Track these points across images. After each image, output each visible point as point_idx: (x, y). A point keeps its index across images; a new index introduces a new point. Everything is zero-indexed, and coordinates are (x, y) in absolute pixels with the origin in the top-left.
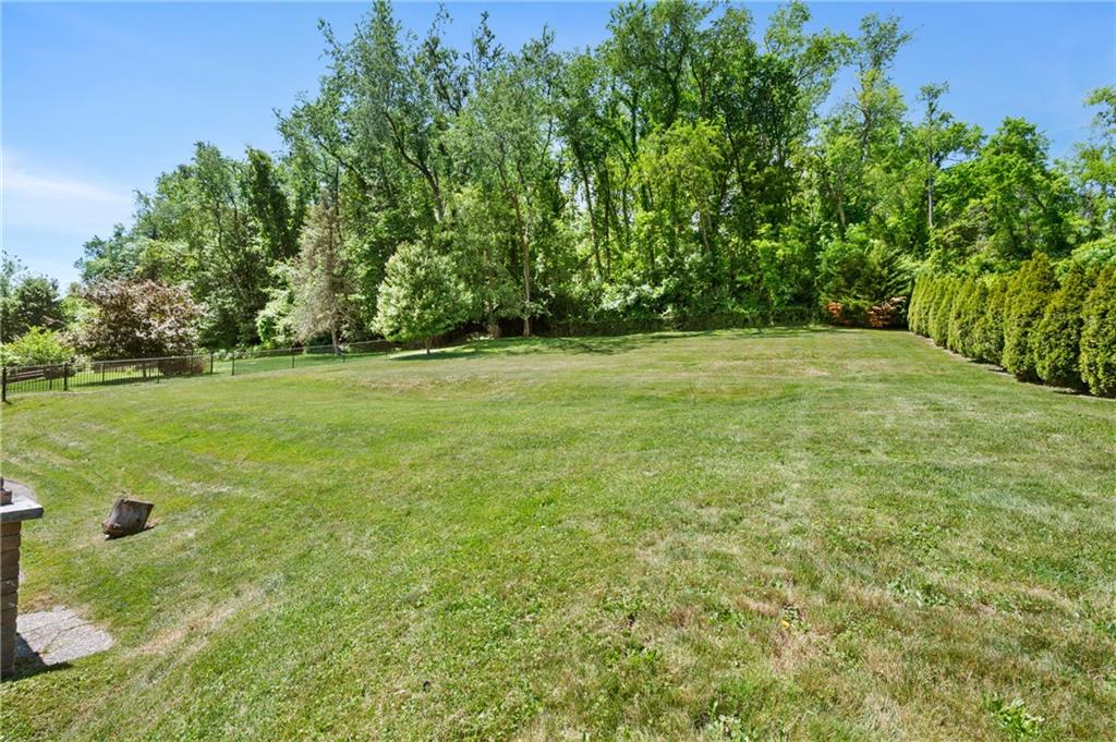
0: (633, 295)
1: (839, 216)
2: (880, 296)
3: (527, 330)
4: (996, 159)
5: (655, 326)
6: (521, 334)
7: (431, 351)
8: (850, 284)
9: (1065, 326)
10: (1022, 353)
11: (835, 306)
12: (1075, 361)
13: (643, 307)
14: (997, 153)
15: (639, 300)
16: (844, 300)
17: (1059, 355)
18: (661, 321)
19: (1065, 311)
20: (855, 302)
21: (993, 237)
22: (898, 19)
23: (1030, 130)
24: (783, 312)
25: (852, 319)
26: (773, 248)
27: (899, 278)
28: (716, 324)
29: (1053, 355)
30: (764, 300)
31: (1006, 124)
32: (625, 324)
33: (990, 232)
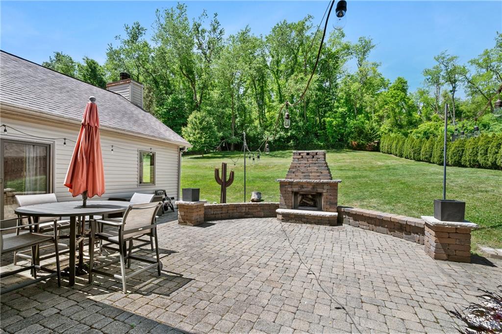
0: (278, 136)
1: (354, 111)
2: (371, 140)
3: (232, 148)
4: (394, 92)
5: (286, 148)
6: (230, 149)
7: (204, 155)
8: (359, 136)
9: (458, 151)
10: (441, 158)
11: (354, 143)
12: (460, 159)
13: (282, 141)
14: (394, 90)
15: (280, 138)
16: (358, 141)
17: (456, 158)
18: (288, 146)
19: (459, 147)
20: (362, 141)
21: (389, 119)
22: (372, 39)
23: (406, 83)
24: (334, 144)
25: (360, 148)
26: (332, 121)
27: (376, 134)
28: (310, 148)
29: (455, 158)
30: (327, 140)
31: (398, 79)
32: (274, 147)
33: (388, 117)
